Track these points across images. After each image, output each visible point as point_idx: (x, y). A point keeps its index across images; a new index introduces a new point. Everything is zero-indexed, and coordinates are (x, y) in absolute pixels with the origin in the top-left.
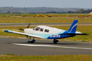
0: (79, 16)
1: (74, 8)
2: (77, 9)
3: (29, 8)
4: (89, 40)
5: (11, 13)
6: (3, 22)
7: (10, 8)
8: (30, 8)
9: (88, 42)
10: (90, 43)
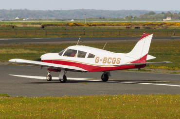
0: (144, 25)
1: (137, 11)
2: (144, 11)
3: (58, 11)
4: (153, 68)
5: (24, 19)
6: (5, 37)
7: (23, 11)
8: (60, 11)
9: (150, 71)
10: (152, 72)
